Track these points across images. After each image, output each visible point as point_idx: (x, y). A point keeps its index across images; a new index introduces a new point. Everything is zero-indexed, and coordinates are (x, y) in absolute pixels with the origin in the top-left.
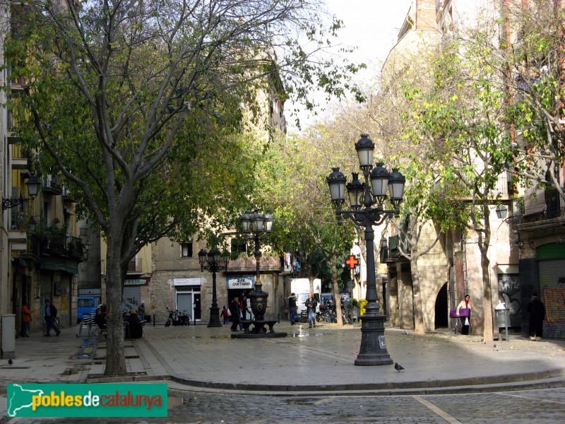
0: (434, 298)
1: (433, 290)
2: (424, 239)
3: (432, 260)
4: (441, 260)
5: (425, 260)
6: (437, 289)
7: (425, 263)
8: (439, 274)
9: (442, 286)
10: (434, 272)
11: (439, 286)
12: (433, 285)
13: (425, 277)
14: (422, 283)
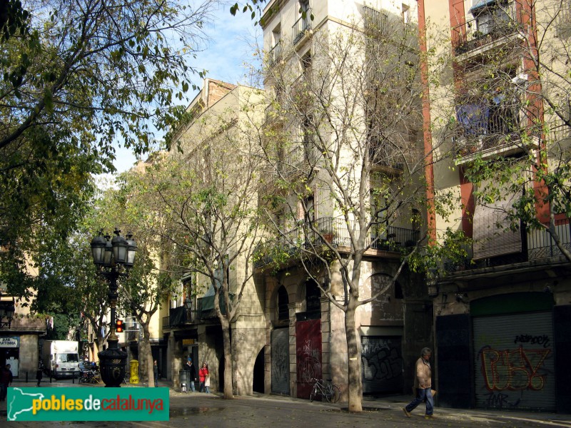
0: (253, 361)
1: (253, 352)
2: (246, 300)
3: (253, 322)
4: (262, 322)
5: (247, 322)
6: (256, 352)
7: (247, 325)
8: (259, 337)
9: (261, 349)
10: (255, 335)
11: (258, 349)
12: (253, 348)
13: (246, 340)
14: (244, 345)
